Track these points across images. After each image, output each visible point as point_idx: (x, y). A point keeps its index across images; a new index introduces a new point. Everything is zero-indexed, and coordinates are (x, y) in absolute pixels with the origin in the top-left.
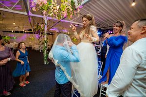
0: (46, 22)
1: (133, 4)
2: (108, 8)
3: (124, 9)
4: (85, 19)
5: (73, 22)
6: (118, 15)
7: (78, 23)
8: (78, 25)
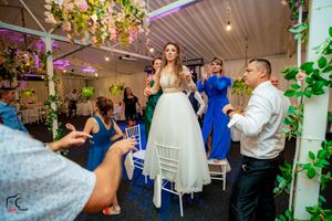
5: (117, 51)
6: (200, 38)
7: (127, 53)
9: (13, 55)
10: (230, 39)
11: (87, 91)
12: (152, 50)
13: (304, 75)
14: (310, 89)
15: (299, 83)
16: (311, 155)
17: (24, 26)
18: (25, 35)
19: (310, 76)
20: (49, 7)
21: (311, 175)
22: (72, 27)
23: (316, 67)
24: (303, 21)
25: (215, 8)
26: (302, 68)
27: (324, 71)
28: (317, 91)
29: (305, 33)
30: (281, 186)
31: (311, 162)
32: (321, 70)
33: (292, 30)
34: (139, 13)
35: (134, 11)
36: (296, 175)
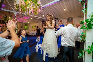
0: (15, 15)
1: (65, 10)
2: (54, 10)
3: (61, 12)
4: (47, 16)
5: (34, 16)
6: (57, 12)
7: (37, 17)
8: (37, 18)
9: (6, 17)
10: (65, 13)
11: (26, 27)
12: (43, 16)
13: (86, 23)
14: (88, 27)
15: (85, 25)
16: (89, 47)
17: (9, 10)
18: (9, 12)
19: (88, 23)
20: (15, 5)
21: (89, 53)
22: (21, 10)
23: (89, 20)
24: (85, 7)
25: (61, 4)
26: (85, 21)
27: (92, 22)
28: (90, 28)
29: (86, 11)
30: (80, 56)
31: (89, 49)
32: (91, 22)
33: (82, 10)
34: (39, 6)
35: (38, 5)
36: (85, 53)
